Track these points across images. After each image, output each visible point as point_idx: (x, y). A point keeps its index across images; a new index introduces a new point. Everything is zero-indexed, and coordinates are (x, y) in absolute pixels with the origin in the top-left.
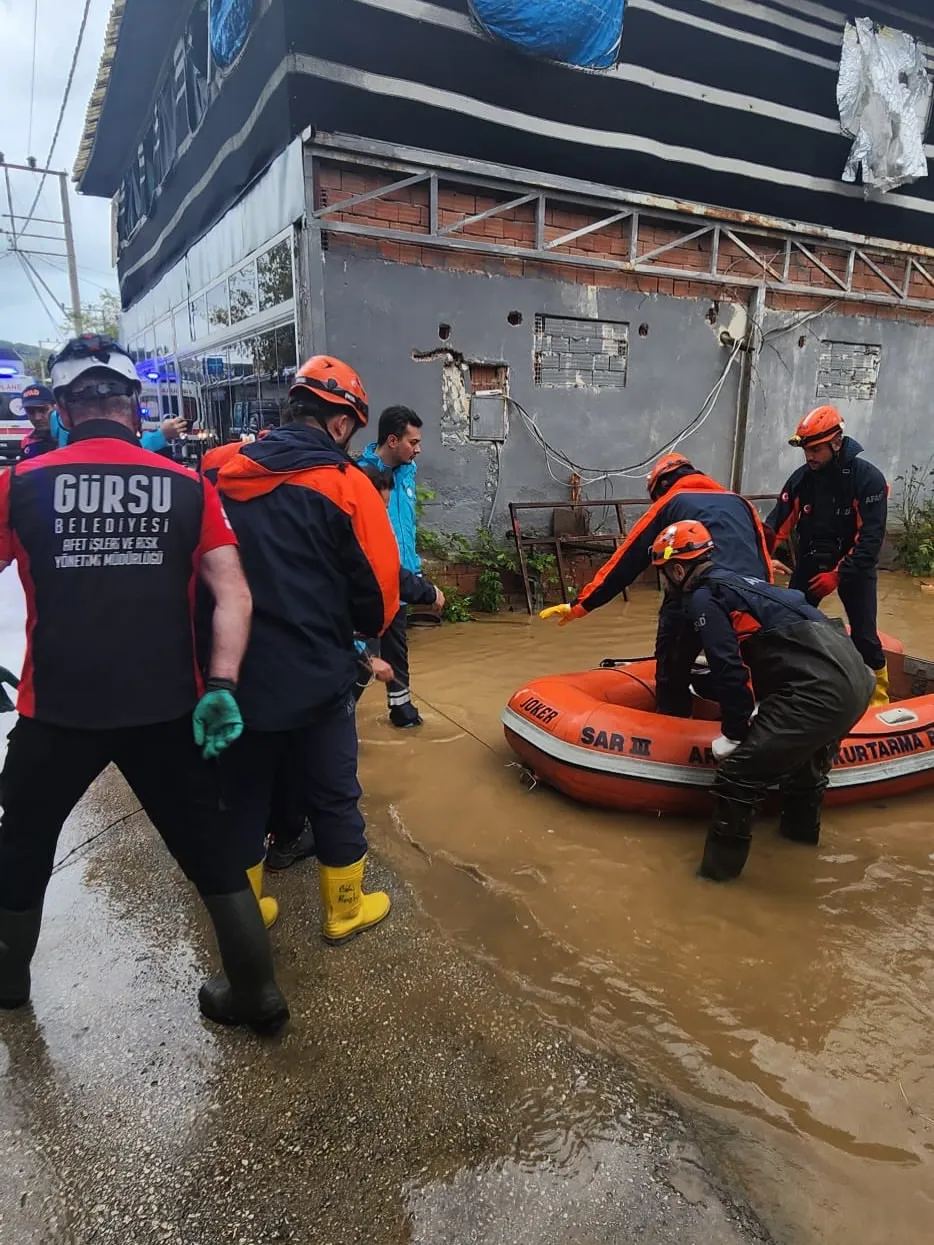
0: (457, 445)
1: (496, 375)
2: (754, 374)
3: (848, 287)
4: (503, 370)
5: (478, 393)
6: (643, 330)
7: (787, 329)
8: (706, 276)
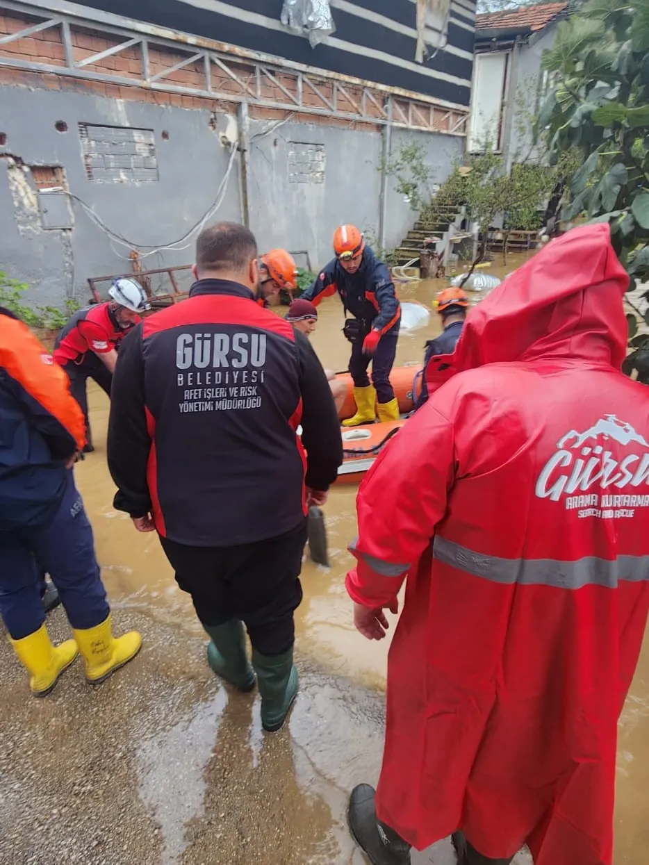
0: (34, 234)
1: (54, 174)
2: (248, 168)
3: (300, 103)
4: (59, 170)
5: (43, 190)
6: (165, 135)
7: (264, 134)
8: (204, 93)
